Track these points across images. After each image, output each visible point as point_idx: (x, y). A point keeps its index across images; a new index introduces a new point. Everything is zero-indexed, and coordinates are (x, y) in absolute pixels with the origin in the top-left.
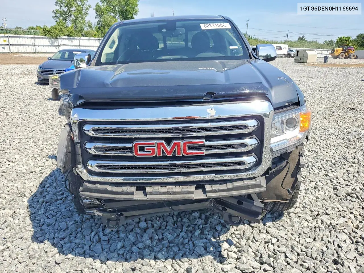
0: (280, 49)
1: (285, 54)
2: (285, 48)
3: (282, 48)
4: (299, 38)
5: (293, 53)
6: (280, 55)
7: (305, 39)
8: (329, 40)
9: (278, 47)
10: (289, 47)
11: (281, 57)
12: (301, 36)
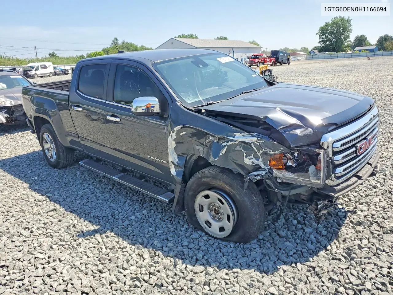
0: (45, 67)
1: (52, 72)
2: (50, 66)
3: (47, 66)
4: (50, 54)
5: (57, 70)
6: (47, 74)
7: (56, 55)
8: (80, 55)
9: (43, 65)
10: (53, 64)
11: (48, 76)
12: (51, 52)
